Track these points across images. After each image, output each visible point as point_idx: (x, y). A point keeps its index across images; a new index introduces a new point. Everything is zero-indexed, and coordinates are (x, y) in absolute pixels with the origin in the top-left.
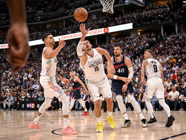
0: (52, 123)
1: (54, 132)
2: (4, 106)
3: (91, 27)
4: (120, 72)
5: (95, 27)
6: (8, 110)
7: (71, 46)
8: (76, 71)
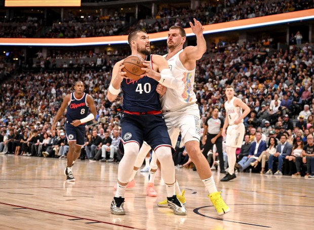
0: (195, 193)
1: (199, 211)
2: (104, 155)
3: (279, 7)
4: (141, 93)
5: (287, 7)
6: (109, 162)
7: (238, 44)
8: (243, 95)
